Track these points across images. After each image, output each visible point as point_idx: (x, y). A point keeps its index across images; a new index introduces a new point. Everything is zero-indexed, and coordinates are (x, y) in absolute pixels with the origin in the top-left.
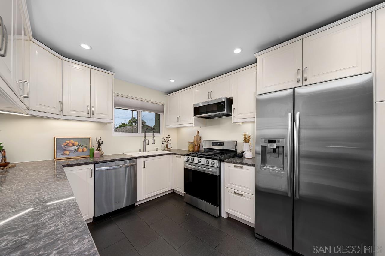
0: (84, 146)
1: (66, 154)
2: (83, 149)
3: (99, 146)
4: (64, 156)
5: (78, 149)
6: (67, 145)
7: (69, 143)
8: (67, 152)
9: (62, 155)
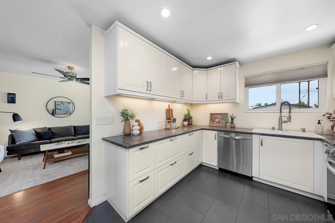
0: (223, 119)
1: (214, 124)
2: (222, 121)
3: (232, 120)
4: (213, 125)
5: (220, 121)
6: (215, 118)
7: (216, 117)
8: (215, 122)
9: (212, 123)
